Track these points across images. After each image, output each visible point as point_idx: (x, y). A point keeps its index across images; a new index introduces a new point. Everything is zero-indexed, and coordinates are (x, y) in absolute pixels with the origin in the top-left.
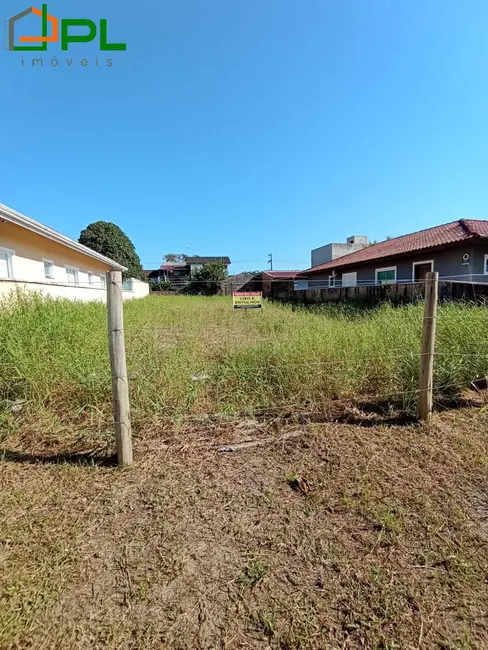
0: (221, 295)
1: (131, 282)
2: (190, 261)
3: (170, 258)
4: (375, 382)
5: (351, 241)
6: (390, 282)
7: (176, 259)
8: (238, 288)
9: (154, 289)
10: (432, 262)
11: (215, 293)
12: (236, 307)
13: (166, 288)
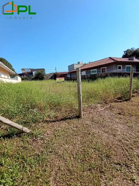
0: (45, 80)
1: (17, 77)
2: (32, 70)
3: (23, 70)
4: (116, 94)
5: (79, 63)
6: (95, 73)
7: (25, 70)
8: (50, 77)
9: (22, 79)
10: (106, 67)
11: (43, 79)
12: (57, 82)
13: (26, 79)
